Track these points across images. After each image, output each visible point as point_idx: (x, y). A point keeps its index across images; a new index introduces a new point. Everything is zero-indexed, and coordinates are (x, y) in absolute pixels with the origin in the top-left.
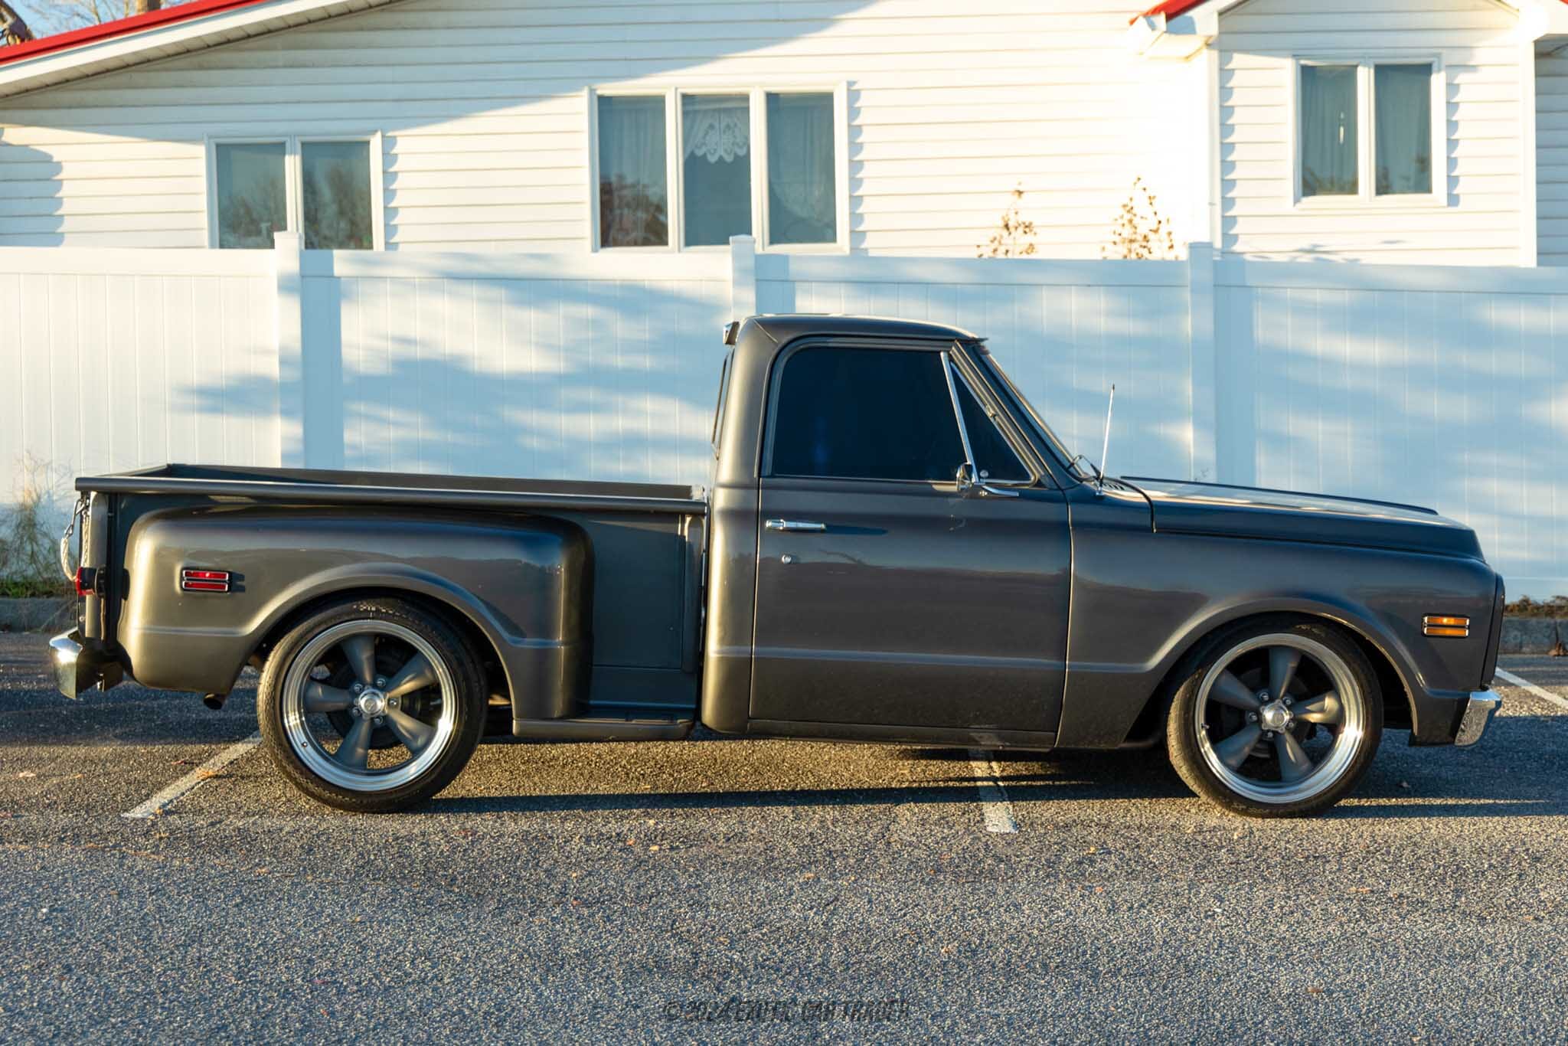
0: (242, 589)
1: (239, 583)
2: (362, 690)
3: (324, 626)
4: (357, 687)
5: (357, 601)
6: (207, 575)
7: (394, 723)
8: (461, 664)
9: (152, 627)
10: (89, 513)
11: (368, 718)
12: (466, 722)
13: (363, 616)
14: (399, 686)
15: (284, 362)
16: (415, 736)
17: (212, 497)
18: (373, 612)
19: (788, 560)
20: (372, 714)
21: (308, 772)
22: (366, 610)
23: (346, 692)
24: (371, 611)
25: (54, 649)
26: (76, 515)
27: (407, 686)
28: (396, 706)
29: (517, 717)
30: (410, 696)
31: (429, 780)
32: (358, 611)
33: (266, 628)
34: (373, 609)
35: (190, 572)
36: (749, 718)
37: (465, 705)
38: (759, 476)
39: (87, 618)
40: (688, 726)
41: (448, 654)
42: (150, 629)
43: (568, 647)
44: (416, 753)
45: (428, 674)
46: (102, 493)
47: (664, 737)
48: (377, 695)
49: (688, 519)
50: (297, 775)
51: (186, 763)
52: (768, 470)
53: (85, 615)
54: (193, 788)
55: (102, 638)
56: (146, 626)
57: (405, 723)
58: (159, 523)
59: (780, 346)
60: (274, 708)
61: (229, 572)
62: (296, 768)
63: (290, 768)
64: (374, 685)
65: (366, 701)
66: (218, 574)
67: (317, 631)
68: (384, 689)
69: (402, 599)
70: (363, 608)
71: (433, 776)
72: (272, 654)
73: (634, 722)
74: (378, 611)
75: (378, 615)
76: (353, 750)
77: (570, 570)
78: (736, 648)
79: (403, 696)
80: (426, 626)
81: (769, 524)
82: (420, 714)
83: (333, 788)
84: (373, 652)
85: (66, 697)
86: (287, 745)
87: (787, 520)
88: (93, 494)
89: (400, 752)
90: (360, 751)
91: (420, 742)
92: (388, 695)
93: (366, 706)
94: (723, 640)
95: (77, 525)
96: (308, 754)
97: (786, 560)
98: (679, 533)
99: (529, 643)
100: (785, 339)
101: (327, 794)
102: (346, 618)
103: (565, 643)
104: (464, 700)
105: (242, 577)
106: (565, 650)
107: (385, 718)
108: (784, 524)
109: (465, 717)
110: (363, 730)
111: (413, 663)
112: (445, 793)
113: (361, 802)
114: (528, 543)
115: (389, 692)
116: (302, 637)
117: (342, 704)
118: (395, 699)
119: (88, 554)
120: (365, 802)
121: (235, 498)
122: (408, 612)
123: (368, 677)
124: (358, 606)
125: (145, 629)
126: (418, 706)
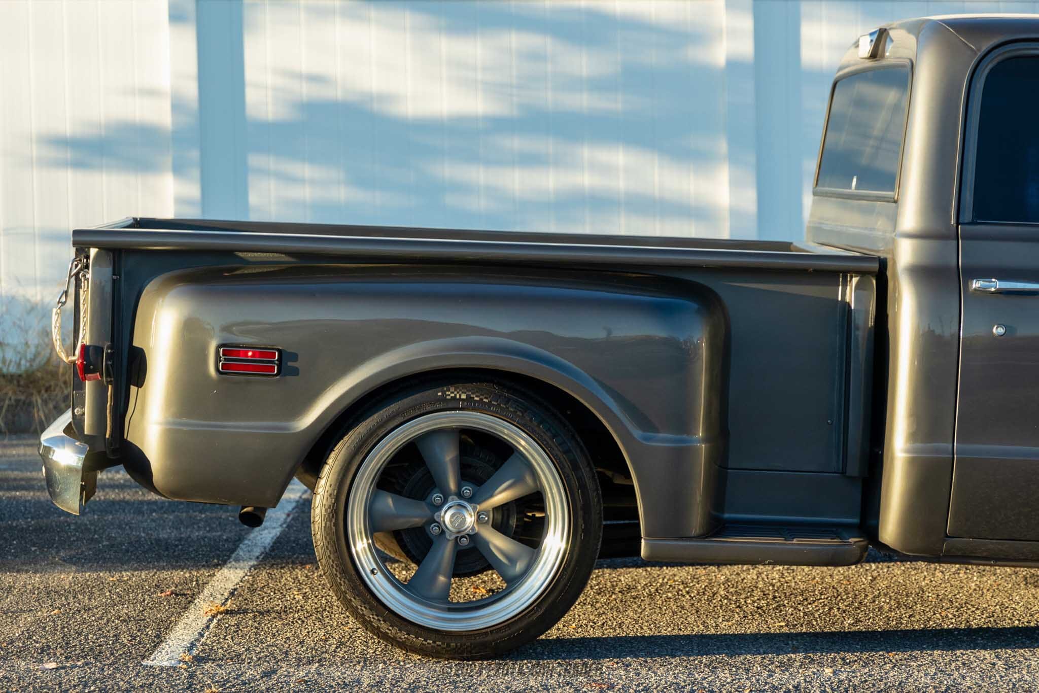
0: (295, 372)
1: (290, 364)
2: (445, 501)
3: (401, 419)
4: (436, 497)
5: (443, 386)
6: (250, 354)
7: (486, 543)
8: (575, 467)
9: (179, 420)
10: (89, 276)
11: (453, 537)
12: (582, 541)
13: (450, 406)
14: (492, 496)
15: (177, 107)
16: (512, 561)
17: (240, 254)
18: (463, 400)
19: (1001, 331)
20: (459, 532)
21: (380, 607)
22: (454, 398)
23: (423, 504)
24: (460, 399)
25: (48, 450)
26: (70, 277)
27: (501, 497)
28: (487, 522)
29: (648, 535)
30: (503, 508)
31: (534, 617)
32: (443, 399)
33: (325, 423)
34: (464, 396)
35: (228, 350)
36: (947, 536)
37: (580, 521)
38: (958, 223)
39: (88, 410)
40: (860, 547)
41: (559, 453)
42: (174, 423)
43: (707, 445)
44: (513, 582)
45: (529, 480)
46: (107, 250)
47: (834, 560)
48: (465, 507)
49: (855, 280)
50: (365, 612)
51: (177, 595)
52: (967, 216)
53: (84, 406)
54: (208, 627)
55: (107, 436)
56: (171, 419)
57: (498, 543)
58: (181, 288)
59: (980, 54)
60: (336, 525)
61: (280, 351)
62: (365, 602)
63: (356, 603)
64: (460, 495)
65: (452, 516)
66: (264, 352)
67: (391, 425)
68: (472, 500)
69: (499, 384)
70: (450, 395)
71: (541, 612)
72: (333, 455)
73: (795, 541)
74: (469, 399)
75: (470, 405)
76: (434, 578)
77: (712, 346)
78: (929, 445)
79: (496, 509)
80: (531, 420)
81: (976, 284)
82: (515, 533)
83: (413, 629)
84: (458, 452)
85: (63, 513)
86: (353, 572)
87: (1001, 278)
88: (93, 252)
89: (493, 579)
90: (442, 579)
91: (519, 567)
92: (479, 507)
93: (451, 522)
94: (914, 436)
95: (72, 291)
96: (379, 584)
97: (998, 331)
98: (840, 299)
99: (663, 440)
100: (986, 46)
101: (403, 636)
102: (429, 408)
103: (706, 440)
104: (580, 513)
105: (294, 357)
106: (705, 447)
107: (474, 537)
108: (996, 284)
109: (581, 536)
110: (446, 553)
111: (511, 465)
112: (553, 633)
113: (448, 645)
114: (661, 311)
115: (479, 503)
116: (371, 433)
117: (417, 520)
118: (486, 512)
119: (88, 328)
120: (453, 644)
121: (271, 255)
122: (508, 401)
123: (452, 486)
124: (444, 393)
125: (168, 423)
126: (513, 522)
